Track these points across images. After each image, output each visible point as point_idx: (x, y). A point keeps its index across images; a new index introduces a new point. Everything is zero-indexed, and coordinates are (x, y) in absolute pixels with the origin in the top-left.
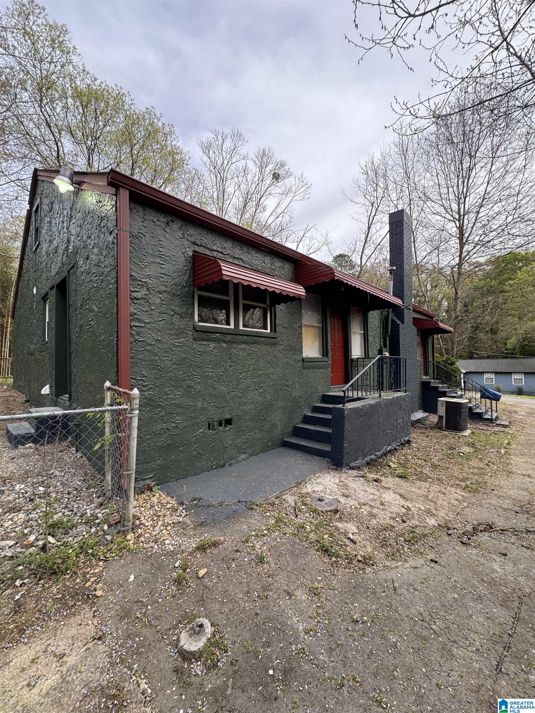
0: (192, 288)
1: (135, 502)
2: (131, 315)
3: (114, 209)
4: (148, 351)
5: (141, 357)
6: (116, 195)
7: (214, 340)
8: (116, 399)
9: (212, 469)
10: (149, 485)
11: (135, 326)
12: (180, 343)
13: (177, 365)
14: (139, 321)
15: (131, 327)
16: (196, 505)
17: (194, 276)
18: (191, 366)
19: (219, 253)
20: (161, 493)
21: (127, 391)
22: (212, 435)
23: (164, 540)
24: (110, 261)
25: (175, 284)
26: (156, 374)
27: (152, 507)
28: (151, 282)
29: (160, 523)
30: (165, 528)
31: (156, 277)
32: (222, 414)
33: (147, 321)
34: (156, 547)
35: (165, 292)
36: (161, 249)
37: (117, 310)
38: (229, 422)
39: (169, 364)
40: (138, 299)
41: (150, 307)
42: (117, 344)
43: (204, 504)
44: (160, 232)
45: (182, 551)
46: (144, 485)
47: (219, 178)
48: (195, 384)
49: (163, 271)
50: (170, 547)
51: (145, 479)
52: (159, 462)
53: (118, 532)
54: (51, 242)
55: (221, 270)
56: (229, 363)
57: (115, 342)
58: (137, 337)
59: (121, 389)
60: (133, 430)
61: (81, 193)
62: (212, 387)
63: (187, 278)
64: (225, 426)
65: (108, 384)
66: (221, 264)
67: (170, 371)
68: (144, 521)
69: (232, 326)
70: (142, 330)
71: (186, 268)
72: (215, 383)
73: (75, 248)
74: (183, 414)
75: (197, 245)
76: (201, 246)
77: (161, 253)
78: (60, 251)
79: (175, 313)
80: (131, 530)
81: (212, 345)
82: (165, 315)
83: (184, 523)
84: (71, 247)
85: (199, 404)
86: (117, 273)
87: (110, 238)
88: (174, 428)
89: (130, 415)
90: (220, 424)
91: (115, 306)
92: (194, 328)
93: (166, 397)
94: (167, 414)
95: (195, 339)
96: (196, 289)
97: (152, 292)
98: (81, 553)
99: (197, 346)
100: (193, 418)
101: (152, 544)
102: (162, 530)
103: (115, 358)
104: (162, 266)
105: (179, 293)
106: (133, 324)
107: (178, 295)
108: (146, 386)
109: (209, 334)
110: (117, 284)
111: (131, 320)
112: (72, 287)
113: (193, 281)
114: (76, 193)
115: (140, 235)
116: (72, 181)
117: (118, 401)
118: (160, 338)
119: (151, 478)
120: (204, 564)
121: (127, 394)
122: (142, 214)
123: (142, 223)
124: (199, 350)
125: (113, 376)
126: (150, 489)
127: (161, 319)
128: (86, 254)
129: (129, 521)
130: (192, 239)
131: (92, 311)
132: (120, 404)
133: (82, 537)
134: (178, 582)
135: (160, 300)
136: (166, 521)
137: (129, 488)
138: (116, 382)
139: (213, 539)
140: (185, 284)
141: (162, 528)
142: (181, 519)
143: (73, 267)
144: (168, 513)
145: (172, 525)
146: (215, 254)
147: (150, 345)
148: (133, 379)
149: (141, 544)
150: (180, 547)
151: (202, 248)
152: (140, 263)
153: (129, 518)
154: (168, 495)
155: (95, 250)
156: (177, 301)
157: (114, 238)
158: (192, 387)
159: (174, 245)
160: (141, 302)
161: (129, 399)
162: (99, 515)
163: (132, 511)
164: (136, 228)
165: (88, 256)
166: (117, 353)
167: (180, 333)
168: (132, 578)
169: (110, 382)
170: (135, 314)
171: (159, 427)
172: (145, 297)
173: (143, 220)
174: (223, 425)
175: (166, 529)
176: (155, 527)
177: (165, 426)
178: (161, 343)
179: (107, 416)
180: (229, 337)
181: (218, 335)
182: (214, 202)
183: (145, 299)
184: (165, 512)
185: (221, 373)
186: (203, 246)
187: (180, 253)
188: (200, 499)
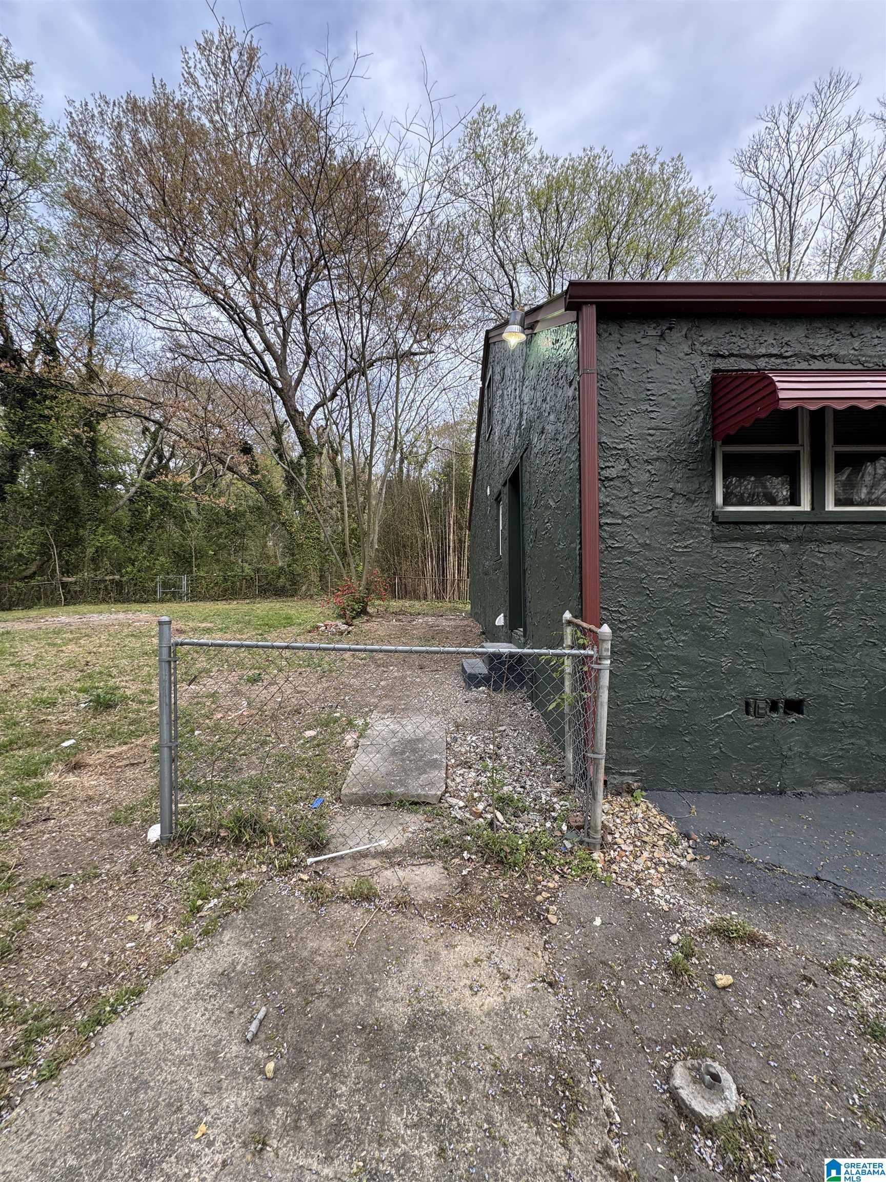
0: (709, 442)
1: (607, 806)
2: (600, 507)
3: (575, 345)
4: (628, 563)
5: (616, 574)
6: (577, 321)
7: (759, 538)
8: (578, 639)
9: (753, 791)
10: (629, 785)
11: (607, 524)
12: (685, 547)
13: (681, 587)
14: (613, 514)
15: (601, 526)
16: (716, 849)
17: (714, 419)
18: (707, 589)
19: (773, 359)
20: (650, 805)
21: (593, 627)
22: (753, 726)
23: (651, 885)
24: (572, 427)
25: (676, 442)
26: (641, 602)
27: (633, 822)
28: (632, 446)
29: (646, 855)
30: (653, 866)
31: (642, 437)
32: (778, 688)
33: (627, 514)
34: (637, 890)
35: (657, 459)
36: (649, 386)
37: (580, 501)
38: (795, 706)
39: (664, 585)
40: (612, 479)
41: (631, 489)
42: (580, 555)
43: (732, 853)
44: (649, 355)
45: (684, 920)
46: (622, 783)
47: (779, 206)
48: (715, 623)
49: (653, 424)
50: (662, 902)
51: (624, 774)
52: (647, 751)
53: (581, 842)
54: (503, 421)
55: (775, 391)
56: (797, 584)
57: (577, 552)
58: (610, 542)
59: (585, 625)
60: (601, 691)
61: (535, 338)
62: (755, 631)
63: (699, 426)
64: (785, 713)
65: (567, 615)
66: (775, 379)
67: (667, 598)
68: (619, 841)
69: (805, 505)
70: (618, 529)
71: (697, 408)
72: (762, 624)
73: (530, 422)
74: (691, 676)
75: (723, 356)
76: (732, 355)
77: (650, 393)
78: (513, 431)
79: (676, 494)
80: (598, 847)
81: (755, 549)
82: (658, 500)
83: (688, 872)
84: (524, 422)
85: (725, 663)
86: (579, 445)
87: (570, 392)
88: (674, 698)
89: (596, 666)
90: (774, 707)
91: (577, 495)
92: (715, 518)
93: (659, 642)
94: (662, 672)
95: (715, 539)
96: (719, 443)
97: (634, 464)
98: (532, 850)
99: (720, 551)
100: (712, 687)
101: (632, 884)
102: (649, 868)
103: (578, 576)
104: (652, 415)
105: (683, 457)
106: (603, 521)
107: (681, 462)
108: (625, 622)
109: (748, 527)
110: (580, 461)
111: (600, 515)
112: (525, 477)
113: (713, 429)
114: (529, 342)
115: (614, 372)
116: (523, 327)
117: (581, 641)
118: (648, 542)
119: (633, 774)
120: (729, 965)
121: (593, 632)
122: (617, 336)
123: (617, 352)
124: (726, 558)
125: (574, 603)
126: (630, 792)
127: (650, 508)
128: (541, 427)
129: (596, 832)
130: (711, 349)
131: (548, 507)
132: (584, 647)
133: (533, 828)
134: (675, 970)
135: (648, 474)
136: (655, 854)
137: (597, 779)
138: (579, 613)
139: (750, 928)
140: (695, 438)
141: (649, 864)
142: (684, 863)
143: (526, 449)
144: (661, 843)
145: (667, 866)
146: (762, 363)
147: (631, 553)
148: (605, 609)
149: (614, 875)
150: (680, 911)
151: (732, 360)
152: (614, 420)
153: (596, 826)
154: (662, 811)
155: (552, 417)
156: (680, 473)
157: (575, 389)
158: (710, 629)
159: (674, 371)
160: (616, 483)
161: (596, 640)
162: (557, 806)
163: (601, 818)
164: (609, 362)
165: (543, 428)
166: (581, 567)
167: (686, 529)
168: (598, 922)
169: (571, 612)
170: (608, 504)
171: (648, 692)
172: (623, 474)
173: (619, 345)
174: (782, 711)
175: (656, 869)
176: (636, 857)
177: (657, 692)
178: (650, 550)
179: (568, 662)
180: (797, 530)
181: (768, 527)
182: (767, 261)
183: (622, 477)
184: (655, 840)
185: (777, 606)
186: (736, 356)
187: (687, 382)
188: (724, 841)
